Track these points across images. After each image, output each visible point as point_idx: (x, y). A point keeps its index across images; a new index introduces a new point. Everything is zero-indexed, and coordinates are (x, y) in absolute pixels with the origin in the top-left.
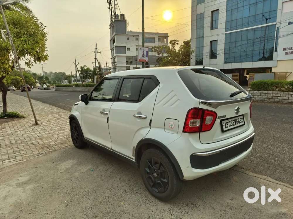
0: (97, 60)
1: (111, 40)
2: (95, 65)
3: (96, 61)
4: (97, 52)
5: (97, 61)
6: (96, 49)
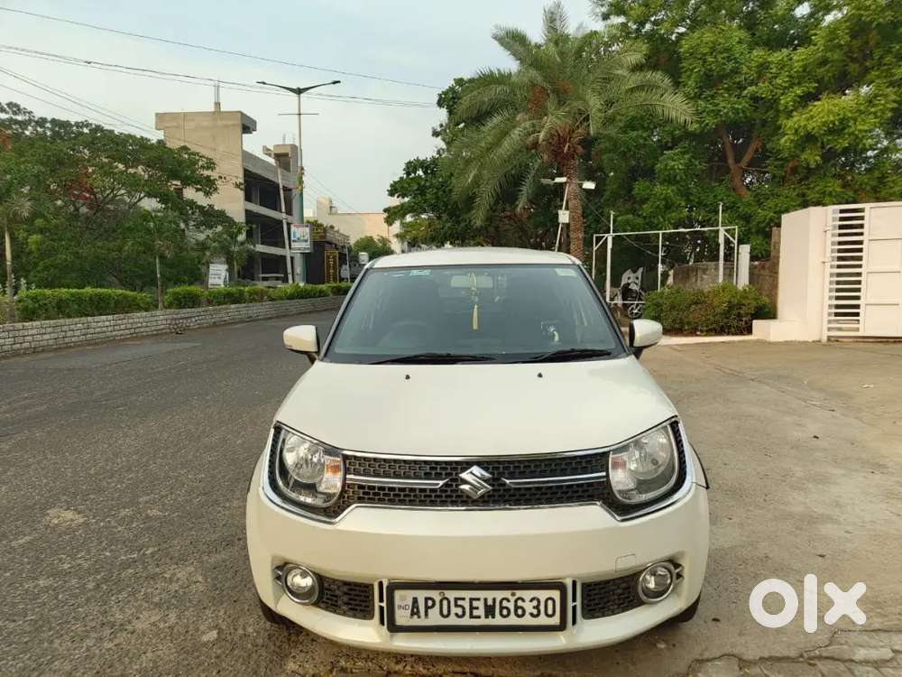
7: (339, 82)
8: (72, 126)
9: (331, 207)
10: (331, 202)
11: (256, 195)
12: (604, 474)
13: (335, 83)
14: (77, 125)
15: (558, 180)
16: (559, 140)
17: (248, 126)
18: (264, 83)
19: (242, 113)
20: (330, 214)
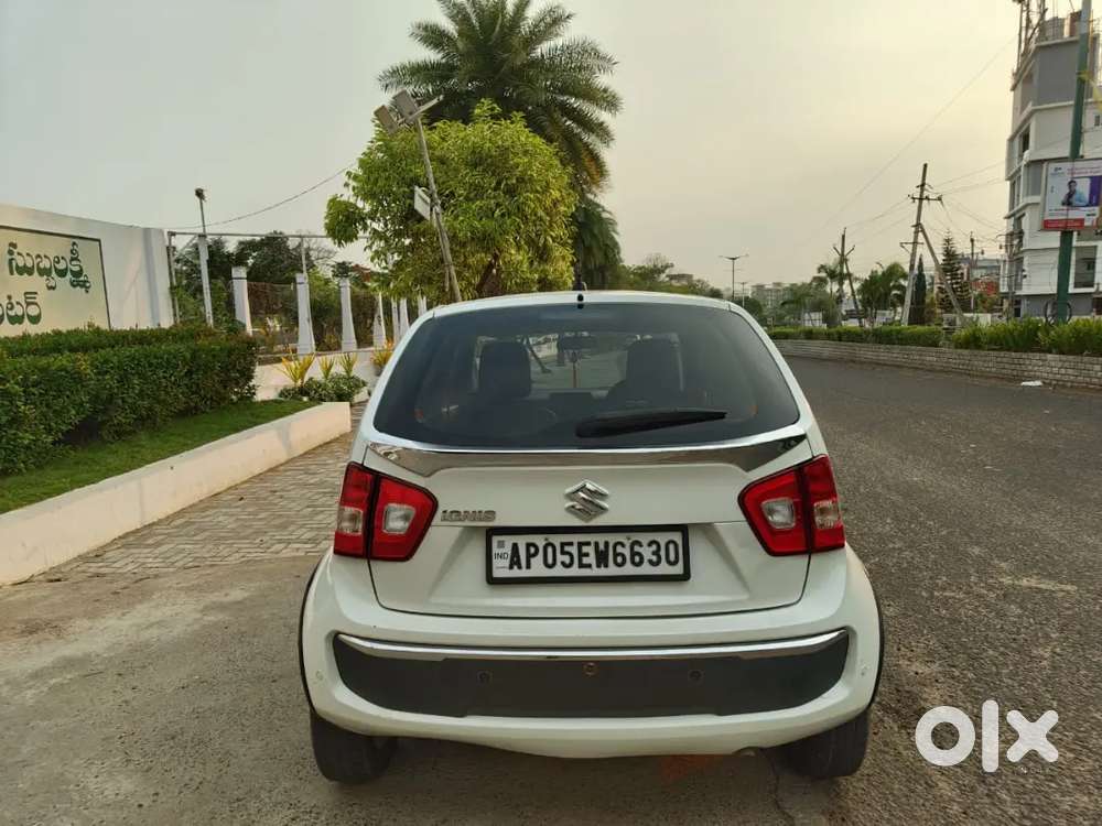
0: (923, 231)
1: (1011, 140)
2: (910, 251)
3: (916, 237)
4: (927, 198)
5: (921, 234)
6: (923, 185)
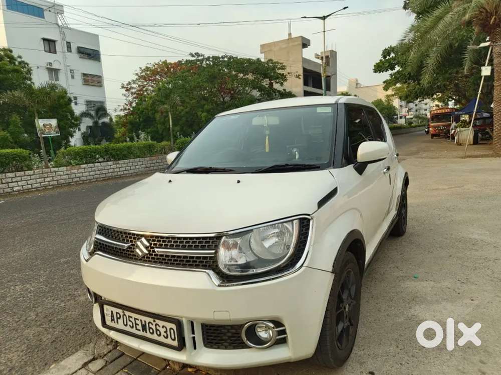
7: (347, 7)
8: (220, 58)
9: (357, 84)
10: (357, 81)
11: (311, 81)
12: (213, 251)
13: (345, 8)
14: (223, 57)
15: (482, 45)
16: (487, 15)
17: (305, 44)
18: (305, 17)
19: (302, 37)
20: (357, 88)
